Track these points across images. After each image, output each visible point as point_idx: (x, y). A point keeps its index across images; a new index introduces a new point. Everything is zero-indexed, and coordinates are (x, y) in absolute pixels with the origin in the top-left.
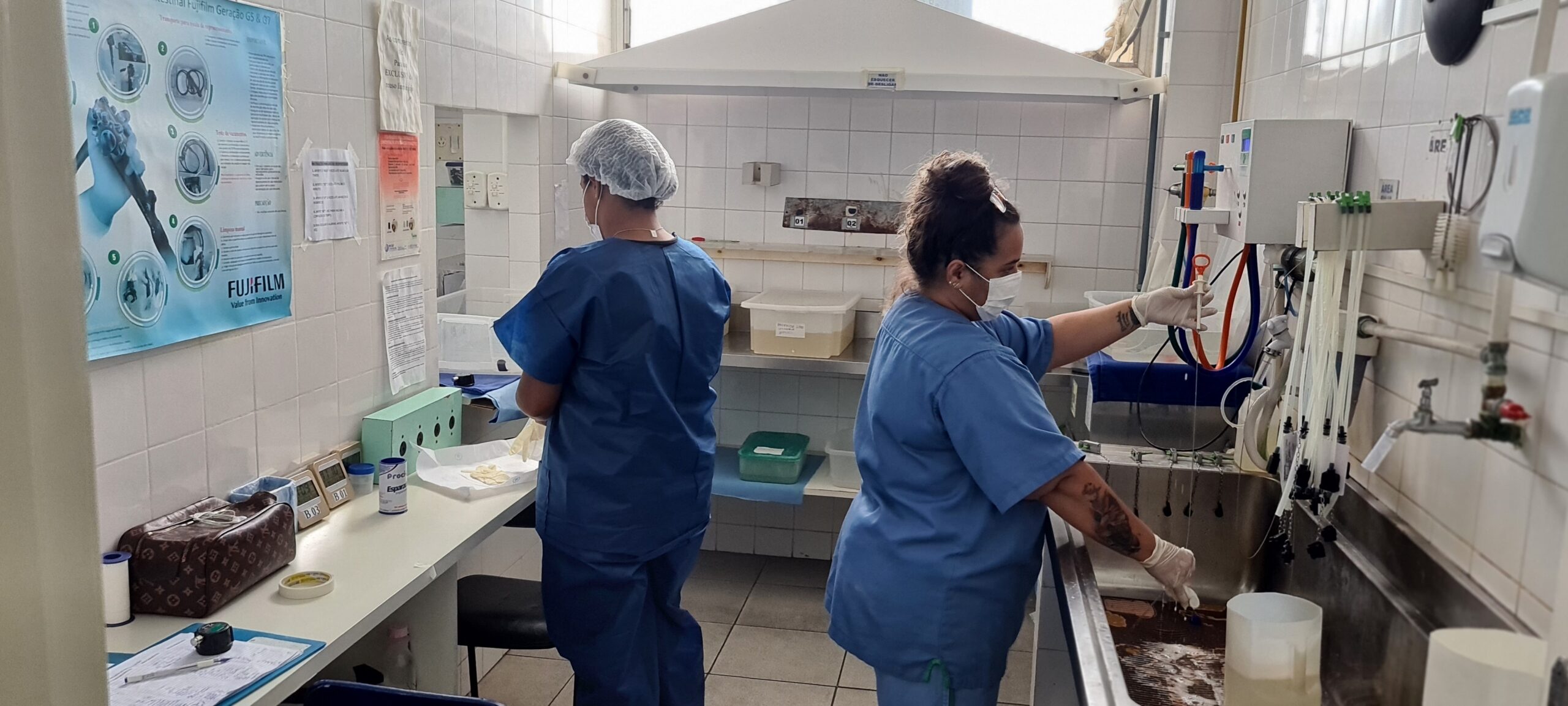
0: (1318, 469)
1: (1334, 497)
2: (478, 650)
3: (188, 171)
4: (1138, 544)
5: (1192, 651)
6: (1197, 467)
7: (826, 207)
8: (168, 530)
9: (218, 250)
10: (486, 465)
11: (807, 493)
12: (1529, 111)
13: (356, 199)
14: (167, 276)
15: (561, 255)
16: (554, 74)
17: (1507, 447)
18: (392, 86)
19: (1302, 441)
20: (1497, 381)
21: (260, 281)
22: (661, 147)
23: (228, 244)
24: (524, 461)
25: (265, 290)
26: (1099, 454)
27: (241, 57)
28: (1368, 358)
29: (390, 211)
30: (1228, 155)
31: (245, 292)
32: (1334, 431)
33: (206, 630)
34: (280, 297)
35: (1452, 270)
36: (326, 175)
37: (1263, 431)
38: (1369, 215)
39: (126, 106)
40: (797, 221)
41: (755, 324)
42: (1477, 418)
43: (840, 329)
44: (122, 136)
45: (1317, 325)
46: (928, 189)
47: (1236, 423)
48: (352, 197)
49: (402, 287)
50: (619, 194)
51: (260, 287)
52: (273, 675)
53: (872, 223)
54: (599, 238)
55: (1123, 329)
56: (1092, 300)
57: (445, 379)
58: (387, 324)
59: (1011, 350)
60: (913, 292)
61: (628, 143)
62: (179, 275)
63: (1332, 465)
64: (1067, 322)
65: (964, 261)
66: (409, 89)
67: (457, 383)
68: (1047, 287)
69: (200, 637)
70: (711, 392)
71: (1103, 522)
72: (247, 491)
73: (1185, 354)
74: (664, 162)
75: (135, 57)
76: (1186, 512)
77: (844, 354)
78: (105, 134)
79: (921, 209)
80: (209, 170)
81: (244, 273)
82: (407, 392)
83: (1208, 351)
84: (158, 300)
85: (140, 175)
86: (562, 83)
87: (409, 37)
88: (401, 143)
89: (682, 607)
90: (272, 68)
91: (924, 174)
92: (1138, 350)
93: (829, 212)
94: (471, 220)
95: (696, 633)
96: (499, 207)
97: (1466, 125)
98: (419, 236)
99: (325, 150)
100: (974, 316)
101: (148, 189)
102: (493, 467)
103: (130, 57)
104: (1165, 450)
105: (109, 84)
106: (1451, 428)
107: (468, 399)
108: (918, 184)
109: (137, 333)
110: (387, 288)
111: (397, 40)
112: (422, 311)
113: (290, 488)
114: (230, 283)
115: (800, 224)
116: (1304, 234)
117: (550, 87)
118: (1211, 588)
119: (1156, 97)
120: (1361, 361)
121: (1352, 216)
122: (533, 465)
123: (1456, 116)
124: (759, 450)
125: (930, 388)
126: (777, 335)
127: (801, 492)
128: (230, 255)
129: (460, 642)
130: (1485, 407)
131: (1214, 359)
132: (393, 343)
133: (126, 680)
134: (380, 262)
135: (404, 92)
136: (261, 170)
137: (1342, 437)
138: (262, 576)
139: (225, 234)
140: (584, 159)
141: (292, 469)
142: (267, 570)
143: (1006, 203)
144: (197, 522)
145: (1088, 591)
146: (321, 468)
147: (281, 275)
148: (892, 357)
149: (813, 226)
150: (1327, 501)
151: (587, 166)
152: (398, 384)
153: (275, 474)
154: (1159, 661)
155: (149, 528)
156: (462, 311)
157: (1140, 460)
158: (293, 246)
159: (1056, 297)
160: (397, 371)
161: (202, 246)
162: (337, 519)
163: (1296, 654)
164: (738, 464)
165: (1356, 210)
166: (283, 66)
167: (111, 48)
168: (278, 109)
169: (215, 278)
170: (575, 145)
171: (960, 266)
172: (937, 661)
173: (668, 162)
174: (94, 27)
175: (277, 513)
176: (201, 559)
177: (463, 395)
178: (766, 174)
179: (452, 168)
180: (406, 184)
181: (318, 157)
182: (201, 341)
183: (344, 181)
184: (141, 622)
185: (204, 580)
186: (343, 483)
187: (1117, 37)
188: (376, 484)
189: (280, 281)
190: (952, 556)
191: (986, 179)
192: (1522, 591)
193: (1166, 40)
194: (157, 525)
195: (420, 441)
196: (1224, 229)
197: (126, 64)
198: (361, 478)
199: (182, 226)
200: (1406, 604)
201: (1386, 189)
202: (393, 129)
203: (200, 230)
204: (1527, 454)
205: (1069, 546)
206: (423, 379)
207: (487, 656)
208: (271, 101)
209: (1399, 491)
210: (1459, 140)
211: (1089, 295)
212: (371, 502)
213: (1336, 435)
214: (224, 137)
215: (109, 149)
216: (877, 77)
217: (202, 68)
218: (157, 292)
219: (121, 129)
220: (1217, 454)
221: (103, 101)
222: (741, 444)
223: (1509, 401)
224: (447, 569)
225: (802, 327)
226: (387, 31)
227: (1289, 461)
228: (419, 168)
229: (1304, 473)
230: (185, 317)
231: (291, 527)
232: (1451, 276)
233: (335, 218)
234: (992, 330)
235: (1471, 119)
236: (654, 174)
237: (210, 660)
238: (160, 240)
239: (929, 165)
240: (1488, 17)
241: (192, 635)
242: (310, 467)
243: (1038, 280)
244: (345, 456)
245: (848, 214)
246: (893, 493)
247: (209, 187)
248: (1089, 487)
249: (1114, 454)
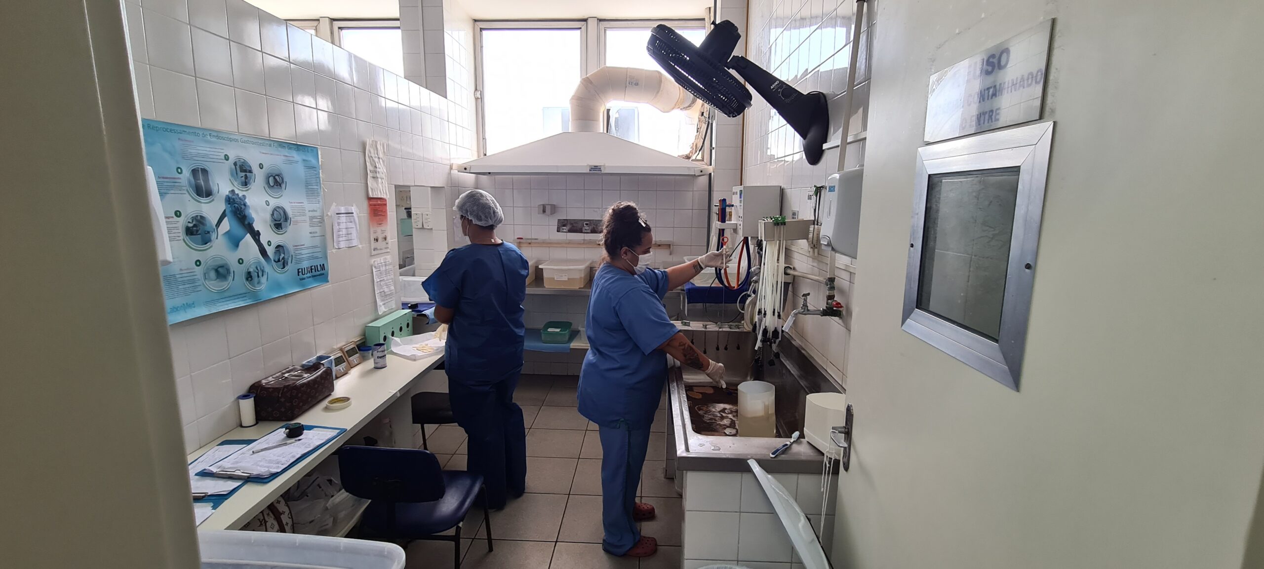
0: (771, 329)
1: (777, 341)
2: (425, 425)
3: (276, 220)
4: (703, 365)
5: (727, 406)
6: (728, 330)
7: (576, 223)
8: (273, 382)
9: (292, 256)
10: (424, 344)
11: (571, 347)
12: (834, 187)
13: (358, 228)
14: (268, 268)
15: (451, 252)
16: (451, 168)
17: (836, 319)
18: (374, 177)
19: (764, 319)
20: (831, 293)
21: (313, 268)
22: (496, 202)
23: (297, 252)
24: (440, 341)
25: (315, 271)
26: (689, 326)
27: (300, 170)
28: (790, 283)
29: (375, 233)
30: (736, 200)
31: (306, 273)
32: (776, 314)
33: (291, 427)
34: (323, 274)
35: (816, 248)
36: (343, 218)
37: (752, 314)
38: (785, 226)
39: (244, 193)
40: (563, 229)
41: (545, 275)
42: (825, 308)
43: (583, 276)
44: (243, 207)
45: (768, 271)
46: (612, 217)
47: (744, 310)
48: (356, 227)
49: (382, 266)
50: (477, 223)
51: (313, 271)
52: (322, 445)
53: (596, 229)
54: (469, 243)
55: (696, 272)
56: (686, 261)
57: (405, 305)
58: (375, 283)
59: (648, 286)
60: (607, 263)
61: (481, 201)
62: (274, 269)
63: (776, 328)
64: (673, 270)
65: (628, 247)
66: (382, 179)
67: (410, 308)
68: (671, 254)
69: (288, 430)
70: (521, 308)
71: (687, 357)
72: (311, 362)
73: (721, 281)
74: (497, 209)
75: (248, 171)
76: (726, 349)
77: (585, 287)
78: (235, 206)
79: (610, 226)
80: (286, 219)
81: (305, 264)
82: (387, 313)
83: (732, 280)
84: (263, 280)
85: (252, 223)
86: (455, 172)
87: (381, 155)
88: (379, 202)
89: (513, 401)
90: (315, 172)
91: (611, 211)
92: (705, 281)
93: (577, 225)
94: (415, 233)
95: (520, 412)
96: (428, 228)
97: (818, 190)
98: (390, 243)
99: (342, 208)
100: (633, 273)
101: (256, 229)
102: (427, 345)
103: (245, 171)
104: (716, 323)
105: (236, 184)
106: (814, 313)
107: (415, 314)
108: (608, 215)
109: (254, 295)
110: (375, 267)
111: (375, 157)
112: (392, 276)
113: (331, 360)
114: (298, 270)
115: (564, 231)
116: (761, 235)
117: (450, 173)
118: (735, 379)
119: (710, 174)
120: (786, 285)
121: (778, 226)
122: (443, 343)
123: (815, 186)
124: (550, 330)
125: (614, 305)
126: (556, 279)
127: (569, 347)
128: (298, 257)
129: (414, 422)
130: (827, 304)
131: (734, 284)
132: (379, 292)
133: (253, 452)
134: (371, 256)
135: (380, 180)
136: (312, 218)
137: (779, 316)
138: (318, 400)
139: (295, 247)
140: (461, 207)
141: (333, 351)
142: (320, 397)
143: (645, 223)
144: (286, 378)
145: (679, 386)
146: (347, 349)
147: (323, 265)
148: (598, 291)
149: (570, 231)
150: (775, 343)
151: (462, 211)
152: (382, 309)
153: (325, 354)
154: (714, 412)
155: (264, 382)
156: (414, 275)
157: (706, 328)
158: (328, 251)
159: (674, 258)
160: (381, 304)
161: (284, 254)
162: (355, 372)
163: (765, 406)
164: (541, 336)
165: (780, 224)
166: (320, 171)
167: (236, 168)
168: (319, 190)
169: (291, 267)
170: (457, 201)
171: (627, 249)
172: (623, 420)
173: (499, 209)
174: (227, 158)
175: (324, 372)
176: (288, 395)
177: (413, 313)
178: (548, 209)
179: (408, 210)
180: (382, 221)
181: (339, 210)
182: (286, 296)
183: (352, 220)
184: (260, 424)
185: (290, 404)
186: (357, 355)
187: (695, 148)
188: (372, 355)
189: (323, 267)
190: (627, 375)
191: (637, 213)
192: (844, 376)
193: (713, 151)
194: (268, 380)
195: (393, 334)
196: (735, 231)
197: (243, 174)
198: (366, 353)
199: (274, 245)
200: (804, 382)
201: (794, 214)
202: (375, 196)
203: (283, 247)
204: (843, 322)
205: (674, 366)
206: (394, 306)
207: (430, 428)
208: (315, 187)
209: (802, 337)
210: (817, 196)
211: (685, 258)
212: (370, 364)
213: (777, 316)
214: (293, 205)
215: (237, 213)
216: (593, 167)
217: (281, 174)
218: (263, 275)
219: (242, 203)
220: (737, 324)
221: (233, 191)
222: (542, 326)
223: (836, 301)
224: (405, 391)
225: (566, 276)
226: (371, 153)
227: (760, 327)
228: (388, 213)
229: (765, 331)
230: (278, 286)
231: (331, 377)
232: (816, 250)
233: (348, 238)
234: (643, 277)
235: (820, 187)
236: (493, 215)
237: (293, 440)
238: (263, 252)
239: (613, 207)
240: (825, 146)
241: (284, 429)
242: (341, 350)
243: (667, 252)
244: (358, 343)
245: (585, 225)
246: (602, 349)
247: (286, 227)
248: (682, 344)
249: (696, 326)
